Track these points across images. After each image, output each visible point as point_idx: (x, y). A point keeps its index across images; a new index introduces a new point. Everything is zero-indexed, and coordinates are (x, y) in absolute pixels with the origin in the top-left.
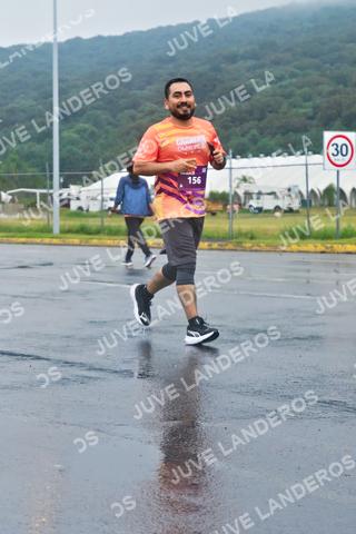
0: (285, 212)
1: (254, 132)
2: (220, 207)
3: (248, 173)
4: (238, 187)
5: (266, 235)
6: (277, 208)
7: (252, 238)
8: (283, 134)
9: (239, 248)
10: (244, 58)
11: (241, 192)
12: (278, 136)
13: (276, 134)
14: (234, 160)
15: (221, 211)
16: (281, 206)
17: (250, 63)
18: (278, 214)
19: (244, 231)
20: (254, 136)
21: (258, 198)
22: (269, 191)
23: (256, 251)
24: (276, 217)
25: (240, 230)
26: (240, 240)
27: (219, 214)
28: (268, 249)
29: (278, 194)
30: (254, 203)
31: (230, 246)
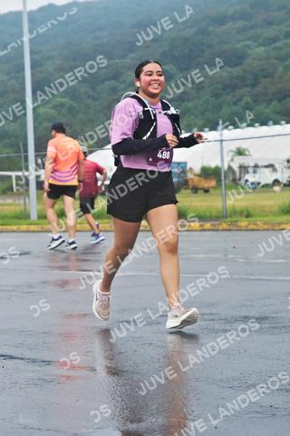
0: (285, 185)
1: (248, 99)
2: (213, 183)
3: (243, 145)
4: (232, 160)
5: (264, 212)
6: (276, 182)
7: (248, 216)
8: (280, 101)
9: (234, 228)
10: (233, 18)
11: (235, 166)
12: (275, 103)
13: (271, 100)
14: (225, 131)
15: (214, 188)
16: (281, 180)
17: (240, 24)
18: (277, 188)
19: (238, 209)
20: (247, 103)
21: (255, 172)
22: (266, 164)
23: (252, 230)
24: (275, 192)
25: (234, 207)
26: (234, 219)
27: (211, 191)
28: (266, 227)
29: (277, 166)
30: (251, 178)
31: (225, 226)
